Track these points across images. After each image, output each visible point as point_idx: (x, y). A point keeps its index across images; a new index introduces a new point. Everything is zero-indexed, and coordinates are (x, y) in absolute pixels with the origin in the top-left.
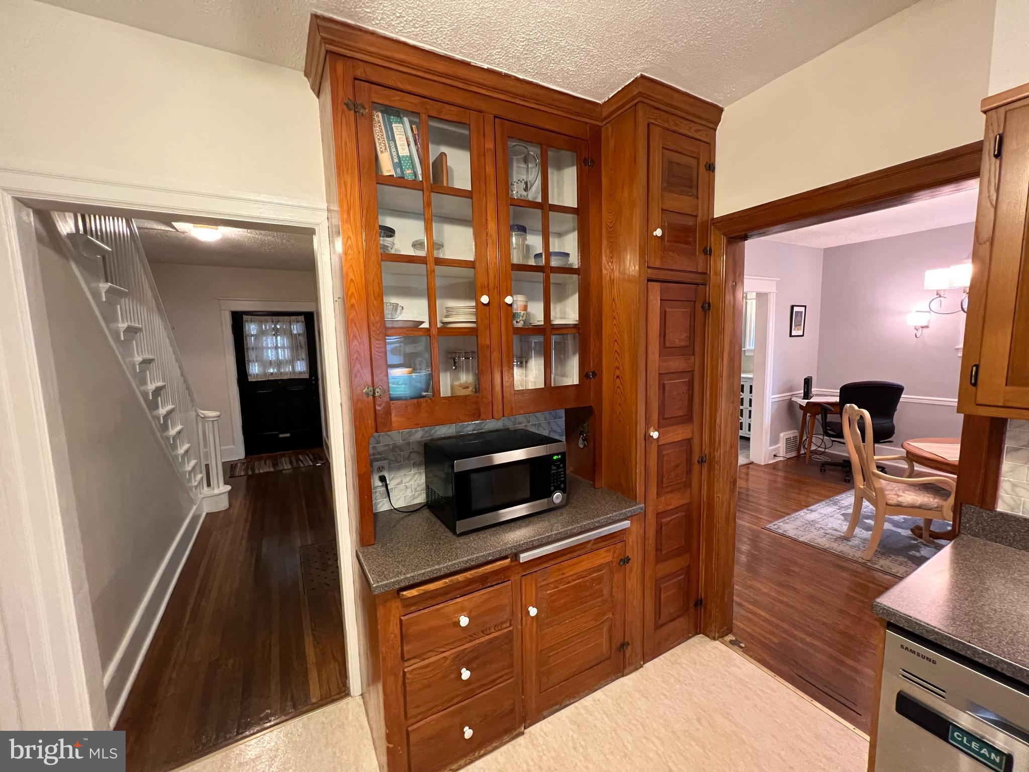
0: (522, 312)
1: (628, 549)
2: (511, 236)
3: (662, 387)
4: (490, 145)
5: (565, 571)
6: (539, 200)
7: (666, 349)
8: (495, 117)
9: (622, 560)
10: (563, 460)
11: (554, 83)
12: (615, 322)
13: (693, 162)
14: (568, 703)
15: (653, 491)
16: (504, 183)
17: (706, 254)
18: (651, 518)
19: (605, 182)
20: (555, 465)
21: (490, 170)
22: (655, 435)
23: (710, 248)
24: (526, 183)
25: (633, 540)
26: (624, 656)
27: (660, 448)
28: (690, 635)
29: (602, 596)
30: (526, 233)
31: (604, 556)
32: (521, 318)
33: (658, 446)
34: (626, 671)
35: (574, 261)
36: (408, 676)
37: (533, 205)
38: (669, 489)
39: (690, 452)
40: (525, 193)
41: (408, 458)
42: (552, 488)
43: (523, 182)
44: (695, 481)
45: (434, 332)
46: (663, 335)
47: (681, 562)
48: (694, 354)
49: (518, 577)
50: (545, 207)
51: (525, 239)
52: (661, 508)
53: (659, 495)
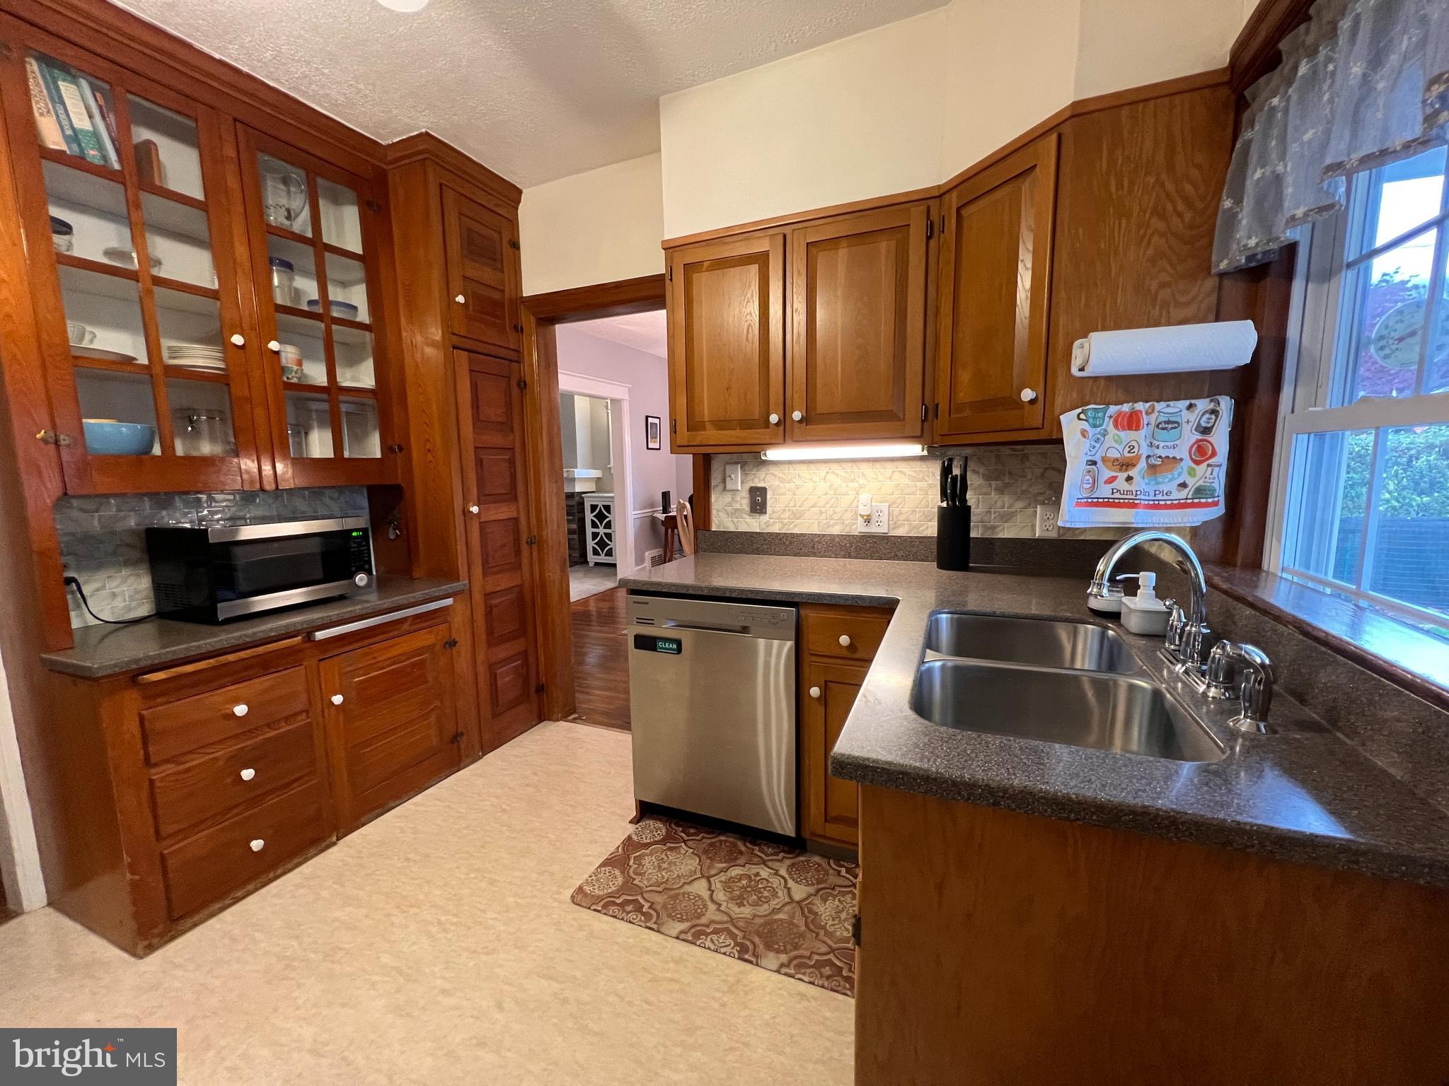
0: (295, 368)
1: (453, 633)
2: (271, 272)
3: (479, 462)
4: (230, 152)
5: (376, 655)
6: (309, 234)
7: (479, 421)
8: (235, 120)
9: (447, 643)
10: (365, 537)
11: (320, 105)
12: (421, 390)
13: (495, 236)
14: (392, 805)
15: (478, 570)
16: (255, 206)
17: (517, 331)
18: (478, 597)
19: (396, 233)
20: (355, 543)
21: (232, 182)
22: (475, 509)
23: (522, 327)
24: (288, 211)
25: (459, 620)
26: (459, 747)
27: (483, 526)
28: (534, 723)
29: (427, 682)
30: (292, 271)
31: (424, 639)
32: (293, 374)
33: (480, 523)
34: (462, 765)
35: (363, 316)
36: (158, 784)
37: (300, 238)
38: (495, 569)
39: (517, 531)
40: (287, 223)
41: (114, 554)
42: (353, 569)
43: (284, 209)
44: (525, 562)
45: (158, 370)
46: (476, 405)
47: (517, 646)
48: (513, 432)
49: (314, 662)
50: (317, 244)
51: (291, 279)
52: (489, 589)
53: (485, 574)
